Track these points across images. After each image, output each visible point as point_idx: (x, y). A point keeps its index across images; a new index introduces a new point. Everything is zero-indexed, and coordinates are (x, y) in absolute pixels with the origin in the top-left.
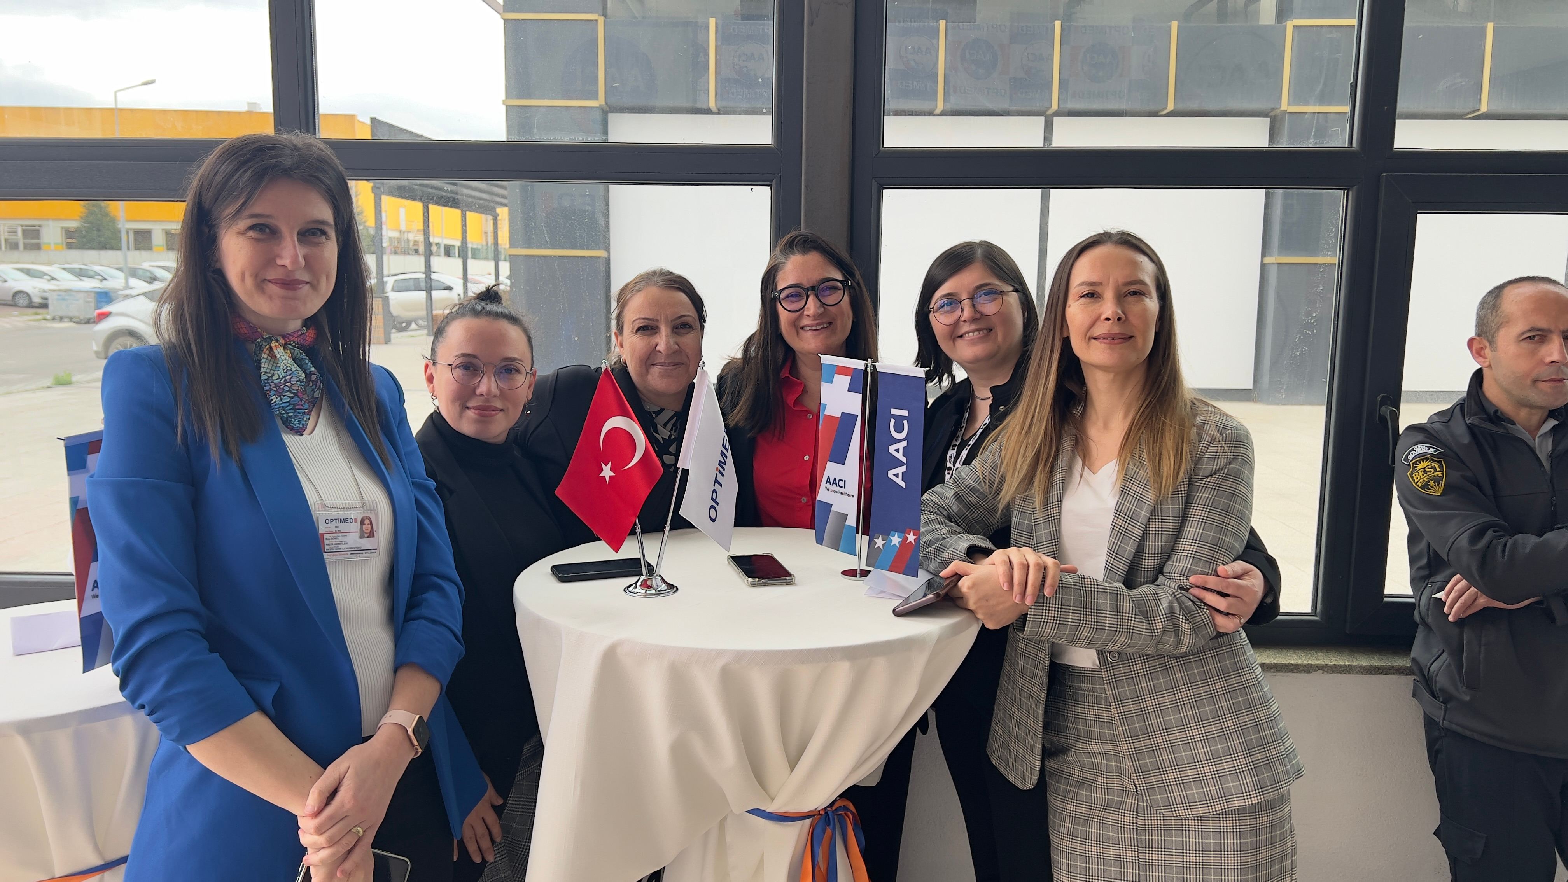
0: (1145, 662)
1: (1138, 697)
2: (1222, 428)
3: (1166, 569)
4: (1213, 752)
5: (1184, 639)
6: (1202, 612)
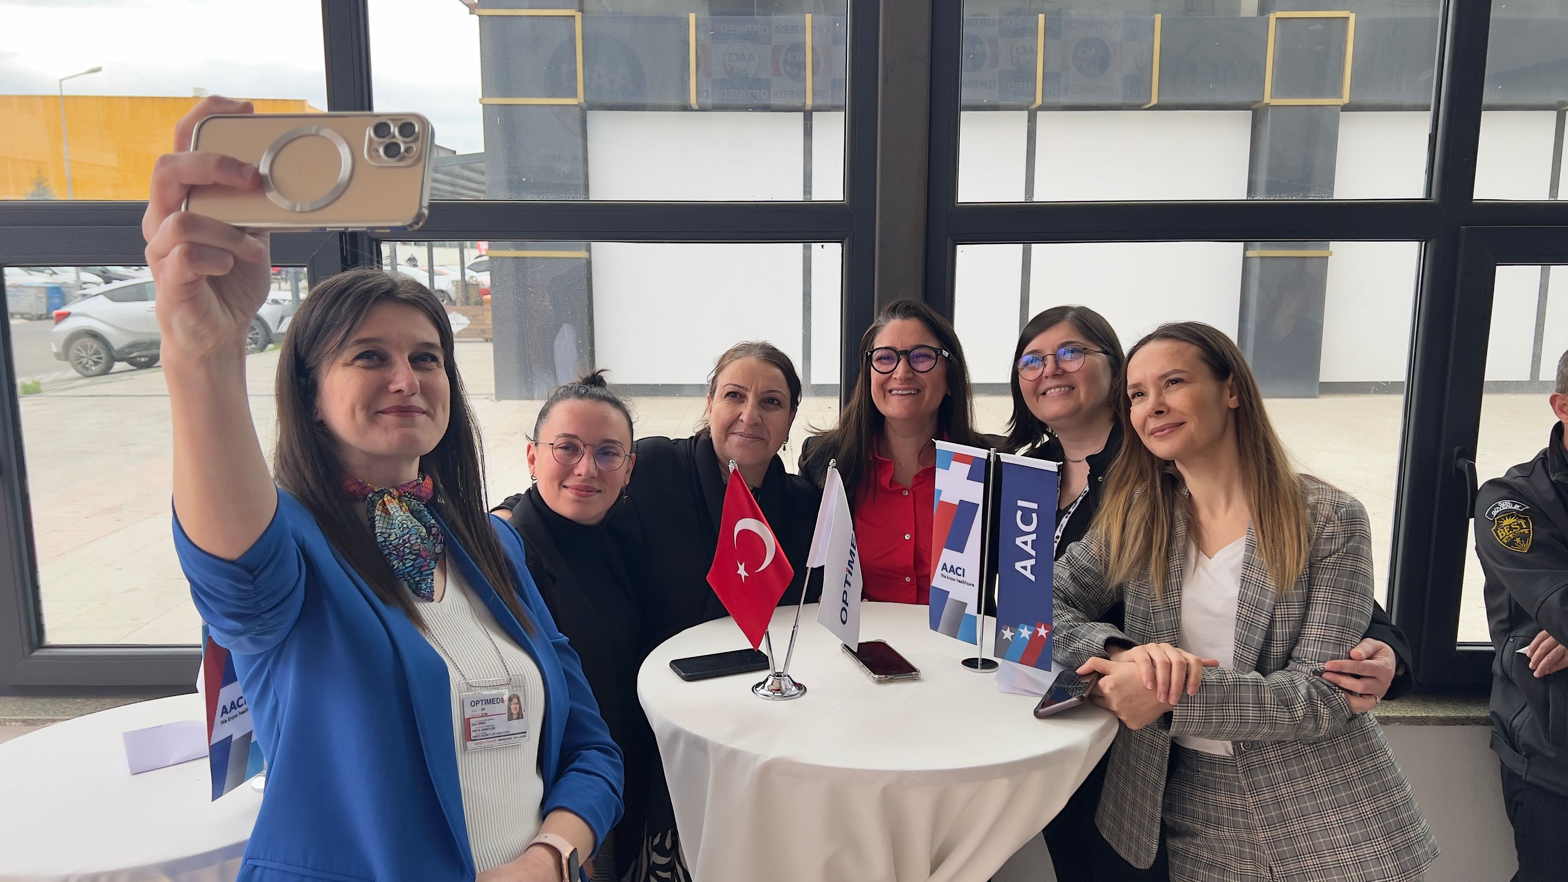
0: (1277, 750)
1: (1272, 785)
2: (1337, 506)
3: (1295, 654)
4: (1353, 838)
5: (1324, 724)
6: (1338, 696)
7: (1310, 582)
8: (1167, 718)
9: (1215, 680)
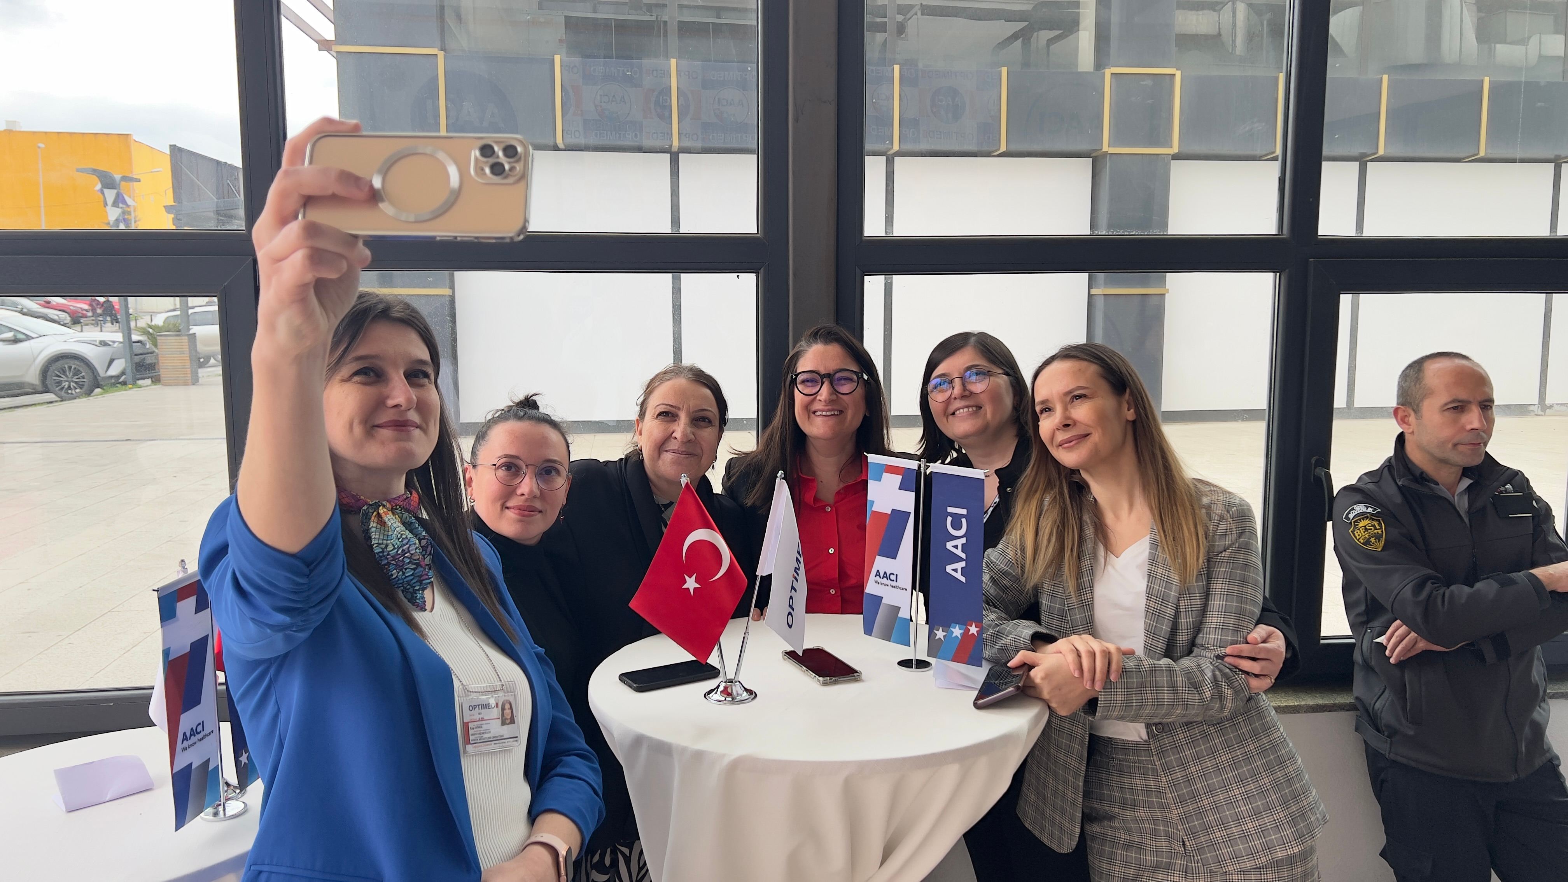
0: (1186, 731)
1: (1183, 765)
2: (1228, 506)
3: (1199, 641)
4: (1255, 808)
5: (1227, 704)
6: (1239, 677)
7: (1208, 575)
8: (1092, 705)
9: (1134, 667)
